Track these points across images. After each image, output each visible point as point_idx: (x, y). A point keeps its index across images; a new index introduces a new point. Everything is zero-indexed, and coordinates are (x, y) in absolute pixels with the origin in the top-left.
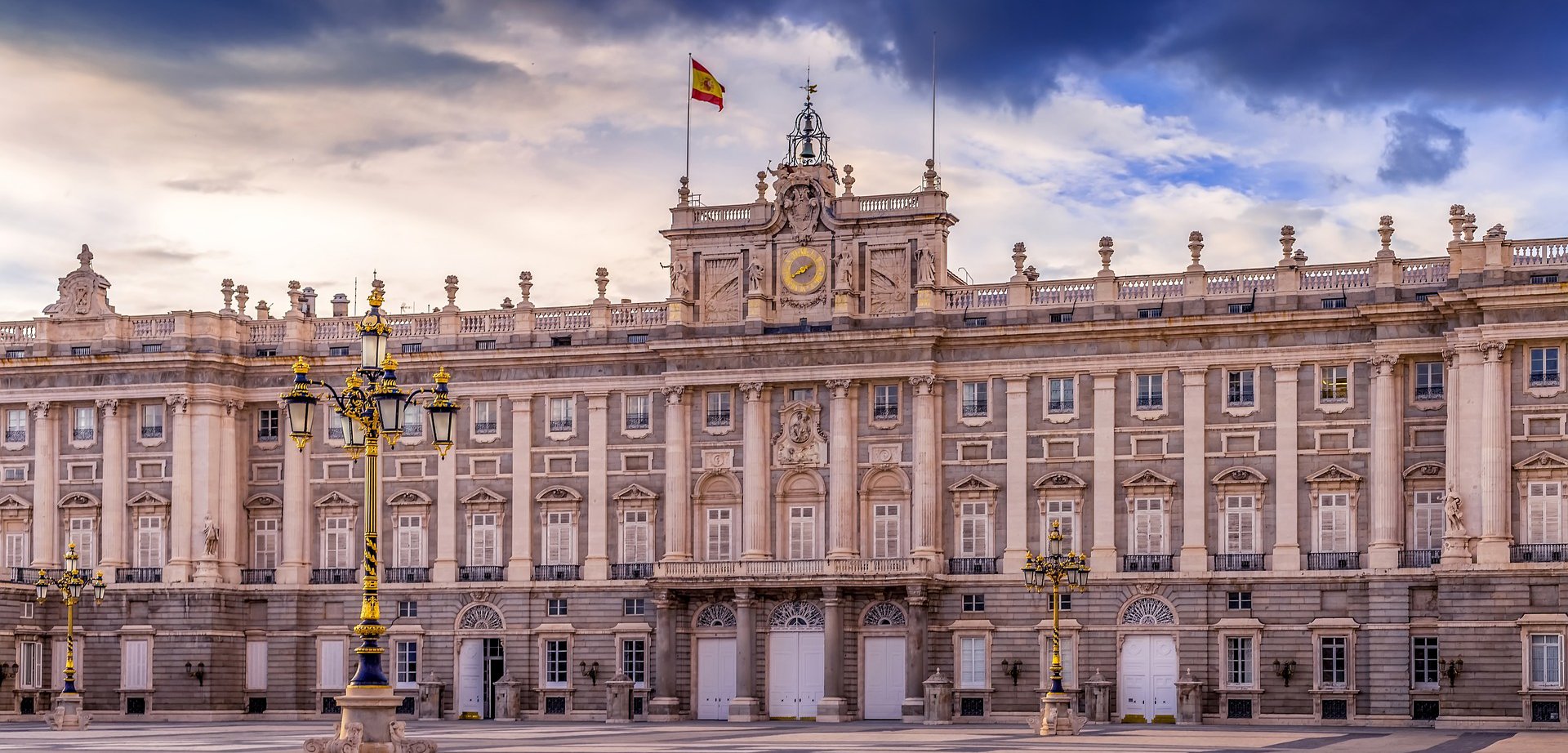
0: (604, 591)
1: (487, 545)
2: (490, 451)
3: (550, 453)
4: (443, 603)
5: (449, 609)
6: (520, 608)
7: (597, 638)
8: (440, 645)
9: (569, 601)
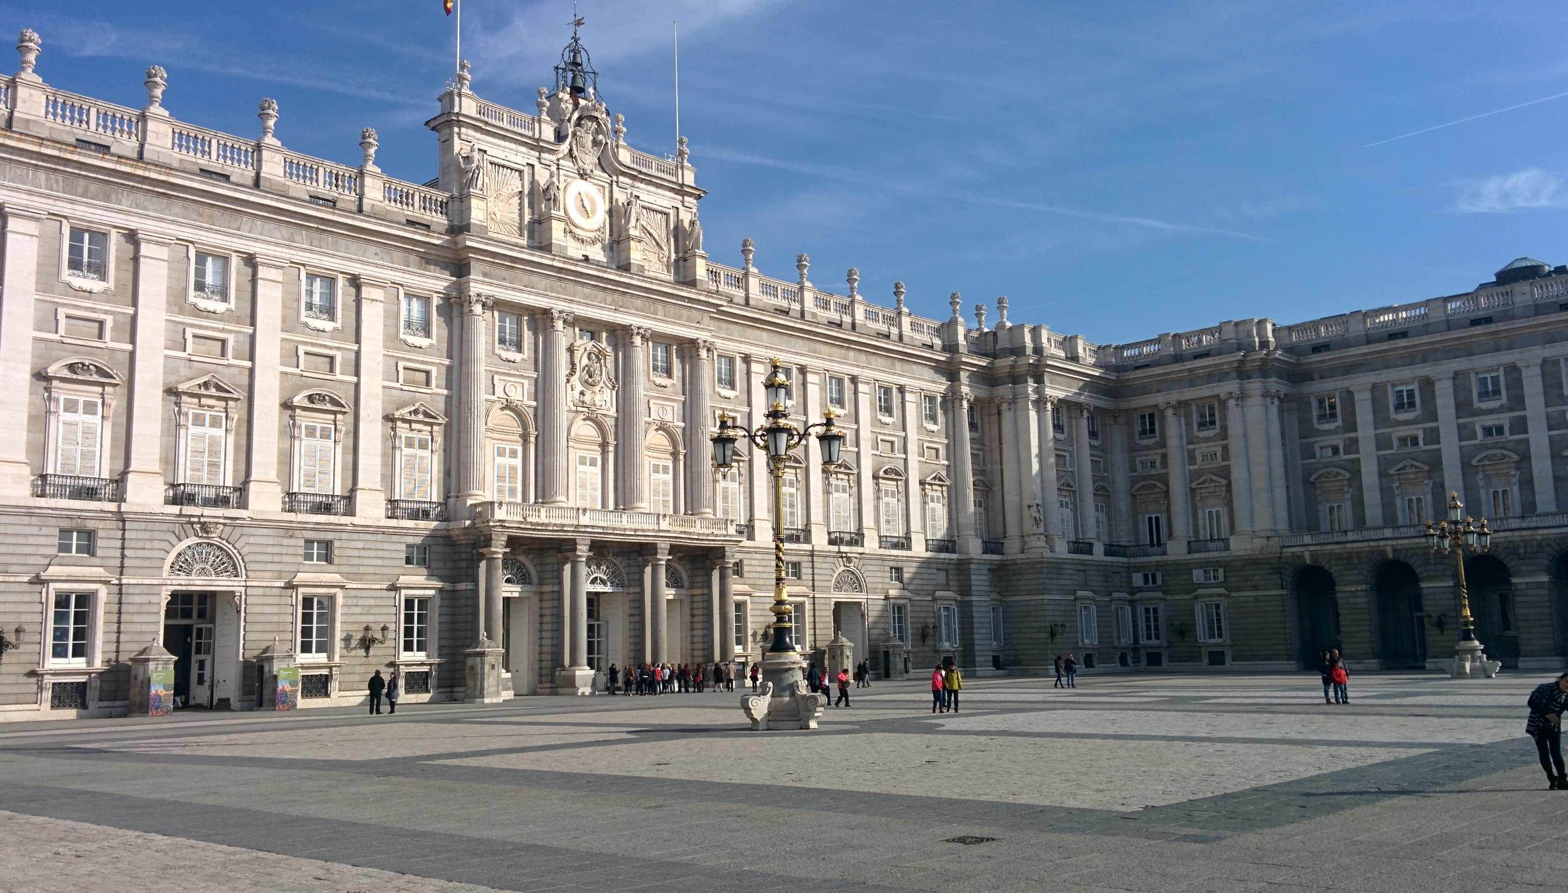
0: (383, 533)
1: (210, 455)
2: (220, 325)
3: (306, 343)
4: (146, 535)
5: (156, 544)
6: (269, 550)
7: (373, 594)
8: (138, 599)
9: (337, 544)
